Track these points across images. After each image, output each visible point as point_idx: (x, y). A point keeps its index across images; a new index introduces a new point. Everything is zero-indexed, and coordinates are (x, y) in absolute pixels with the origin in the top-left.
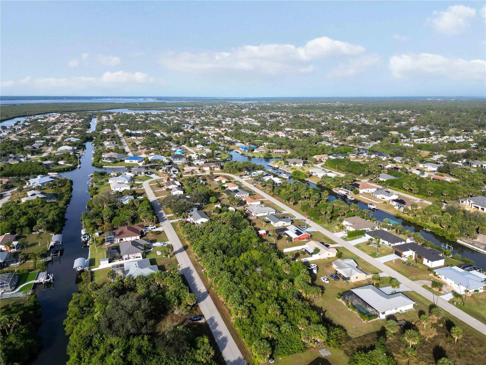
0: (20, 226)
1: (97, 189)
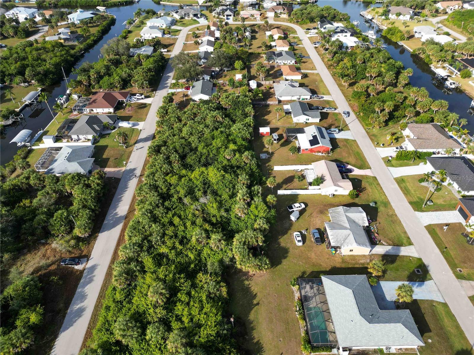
1: (130, 32)
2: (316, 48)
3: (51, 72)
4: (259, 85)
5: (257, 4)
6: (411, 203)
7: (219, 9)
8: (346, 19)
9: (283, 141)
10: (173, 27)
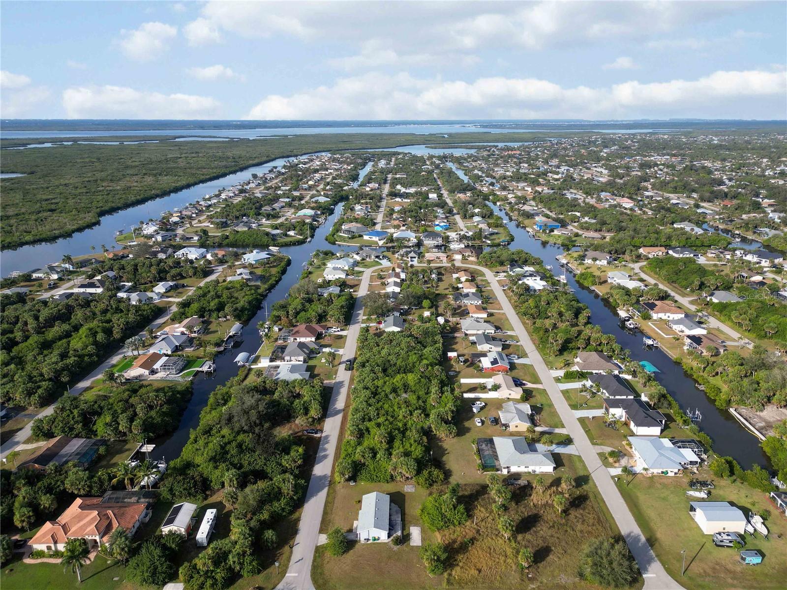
0: (209, 310)
1: (310, 273)
2: (504, 290)
3: (246, 309)
4: (447, 321)
5: (443, 245)
7: (402, 251)
8: (538, 262)
9: (469, 363)
10: (356, 269)
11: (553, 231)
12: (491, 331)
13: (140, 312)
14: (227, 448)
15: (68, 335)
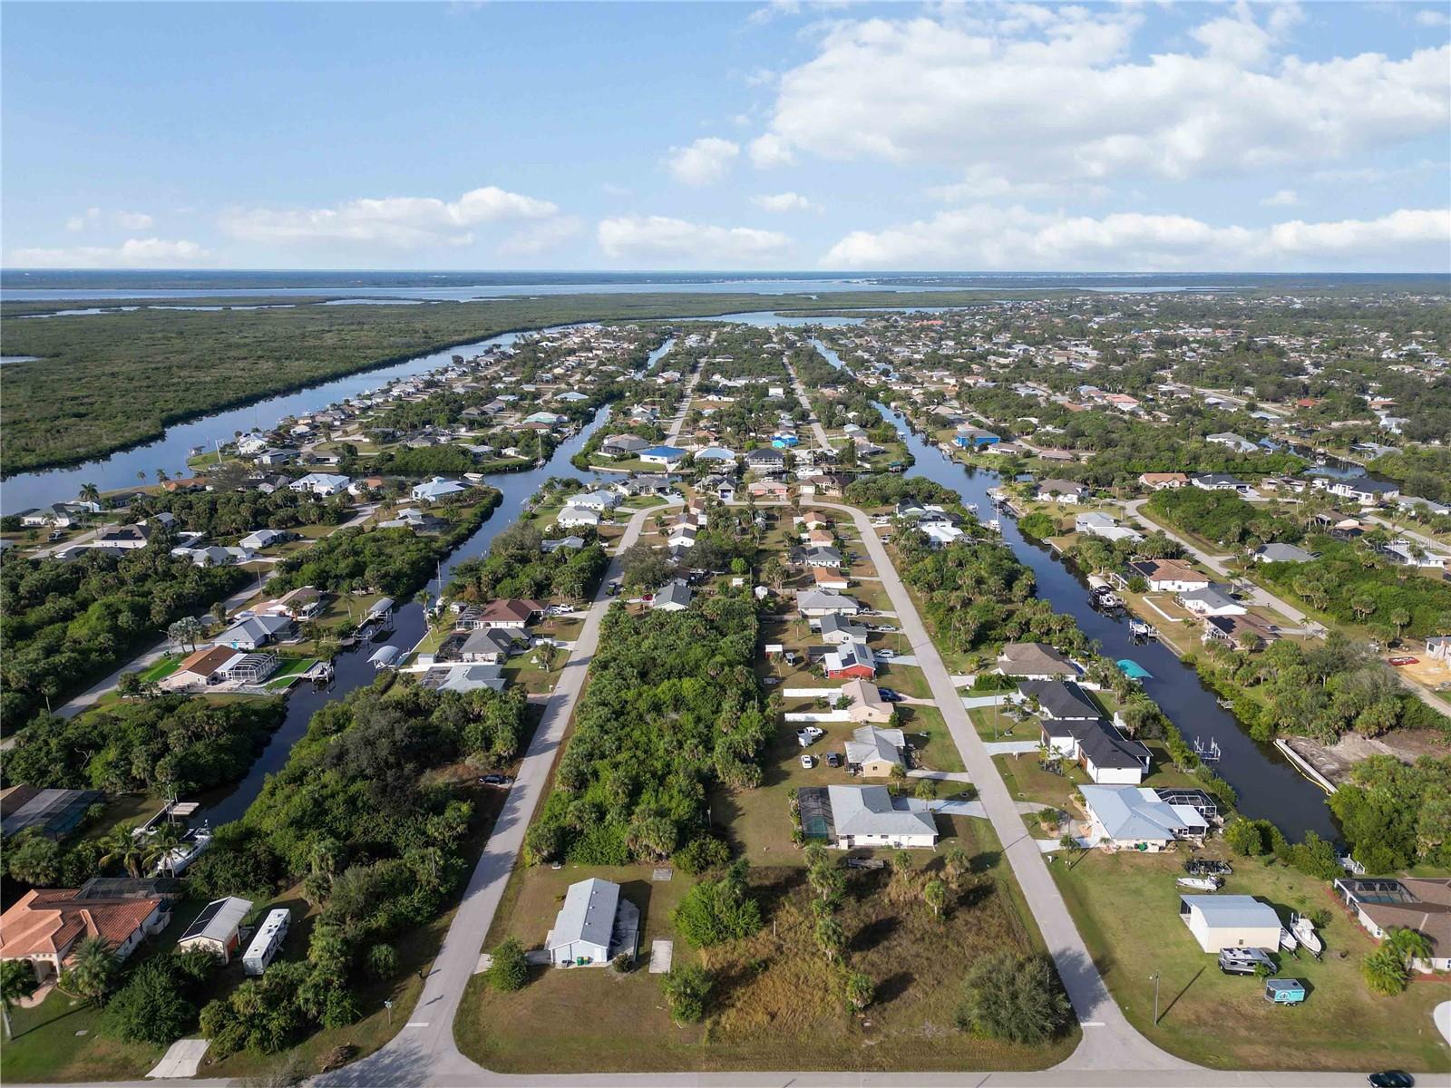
1: (534, 516)
2: (884, 544)
3: (406, 575)
4: (772, 594)
5: (784, 472)
6: (980, 734)
7: (707, 480)
8: (952, 498)
9: (803, 664)
10: (619, 509)
11: (986, 449)
12: (851, 610)
13: (207, 580)
14: (327, 804)
15: (67, 616)
